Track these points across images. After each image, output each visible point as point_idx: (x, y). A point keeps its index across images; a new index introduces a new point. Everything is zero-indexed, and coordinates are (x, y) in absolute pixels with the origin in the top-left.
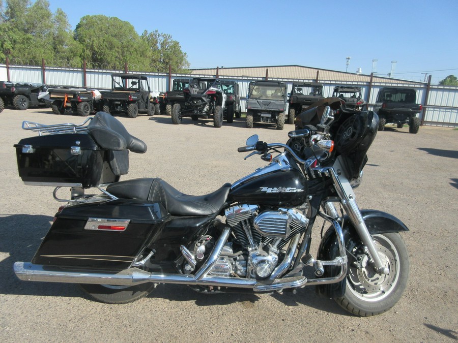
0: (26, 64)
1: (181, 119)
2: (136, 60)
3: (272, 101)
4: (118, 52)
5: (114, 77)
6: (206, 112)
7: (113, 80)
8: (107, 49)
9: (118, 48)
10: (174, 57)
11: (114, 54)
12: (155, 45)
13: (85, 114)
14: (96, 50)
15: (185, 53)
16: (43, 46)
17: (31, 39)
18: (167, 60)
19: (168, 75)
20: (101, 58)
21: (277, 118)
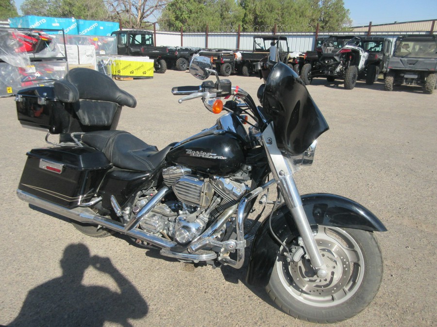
0: (198, 31)
1: (312, 79)
2: (295, 20)
3: (420, 59)
4: (278, 14)
5: (256, 39)
6: (338, 73)
7: (255, 41)
8: (267, 12)
9: (278, 10)
10: (335, 14)
11: (274, 16)
12: (317, 3)
13: (226, 74)
14: (258, 13)
15: (348, 10)
16: (212, 14)
17: (203, 8)
18: (327, 19)
19: (315, 34)
20: (262, 21)
21: (425, 80)
